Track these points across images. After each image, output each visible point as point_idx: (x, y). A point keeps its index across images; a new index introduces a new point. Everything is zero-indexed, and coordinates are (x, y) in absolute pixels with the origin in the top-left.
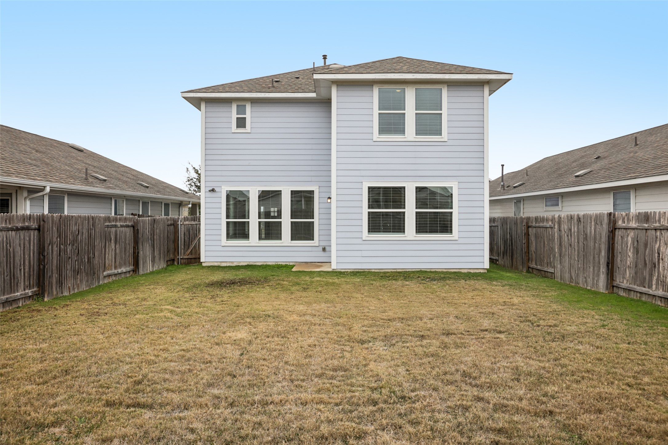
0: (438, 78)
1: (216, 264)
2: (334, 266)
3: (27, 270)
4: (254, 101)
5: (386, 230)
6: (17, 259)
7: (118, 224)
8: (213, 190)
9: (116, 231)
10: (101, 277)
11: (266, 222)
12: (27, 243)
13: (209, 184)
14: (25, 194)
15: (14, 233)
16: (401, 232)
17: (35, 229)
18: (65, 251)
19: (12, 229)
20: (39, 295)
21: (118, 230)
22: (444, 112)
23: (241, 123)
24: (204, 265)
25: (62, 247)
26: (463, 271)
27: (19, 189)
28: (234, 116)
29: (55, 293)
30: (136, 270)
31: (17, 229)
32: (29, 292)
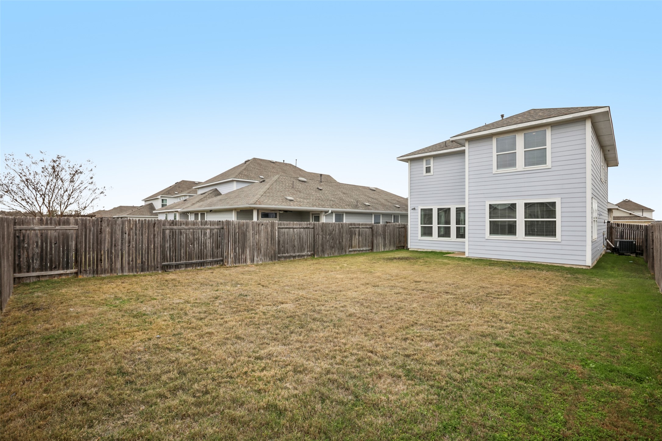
0: (537, 123)
1: (416, 250)
2: (467, 255)
3: (309, 244)
4: (435, 157)
5: (503, 233)
6: (304, 240)
7: (361, 227)
8: (414, 209)
9: (359, 231)
10: (347, 251)
11: (444, 227)
12: (309, 234)
13: (412, 206)
14: (324, 213)
15: (303, 229)
16: (514, 235)
17: (312, 228)
18: (326, 238)
19: (302, 228)
20: (313, 255)
21: (361, 230)
22: (548, 146)
23: (428, 170)
24: (410, 250)
25: (324, 236)
26: (565, 266)
27: (322, 212)
28: (424, 166)
29: (320, 255)
30: (372, 250)
31: (304, 228)
32: (309, 253)
